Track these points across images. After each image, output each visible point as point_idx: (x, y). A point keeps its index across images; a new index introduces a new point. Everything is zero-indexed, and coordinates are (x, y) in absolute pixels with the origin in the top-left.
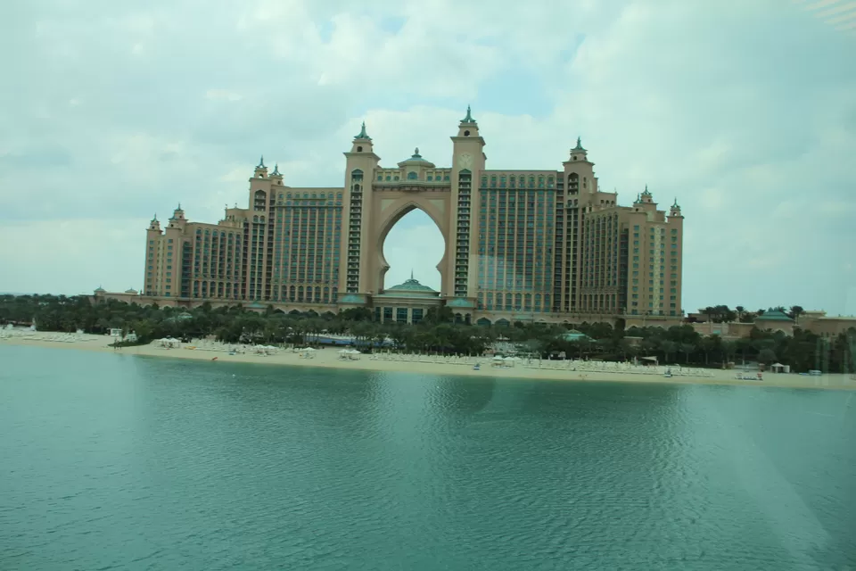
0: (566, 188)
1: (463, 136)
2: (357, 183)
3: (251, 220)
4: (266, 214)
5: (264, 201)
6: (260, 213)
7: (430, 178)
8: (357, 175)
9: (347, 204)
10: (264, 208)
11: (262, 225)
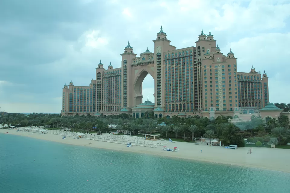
0: (197, 54)
1: (158, 39)
2: (125, 65)
3: (96, 84)
4: (101, 80)
5: (100, 76)
6: (99, 81)
7: (150, 59)
8: (125, 62)
9: (122, 74)
10: (101, 78)
11: (100, 85)
